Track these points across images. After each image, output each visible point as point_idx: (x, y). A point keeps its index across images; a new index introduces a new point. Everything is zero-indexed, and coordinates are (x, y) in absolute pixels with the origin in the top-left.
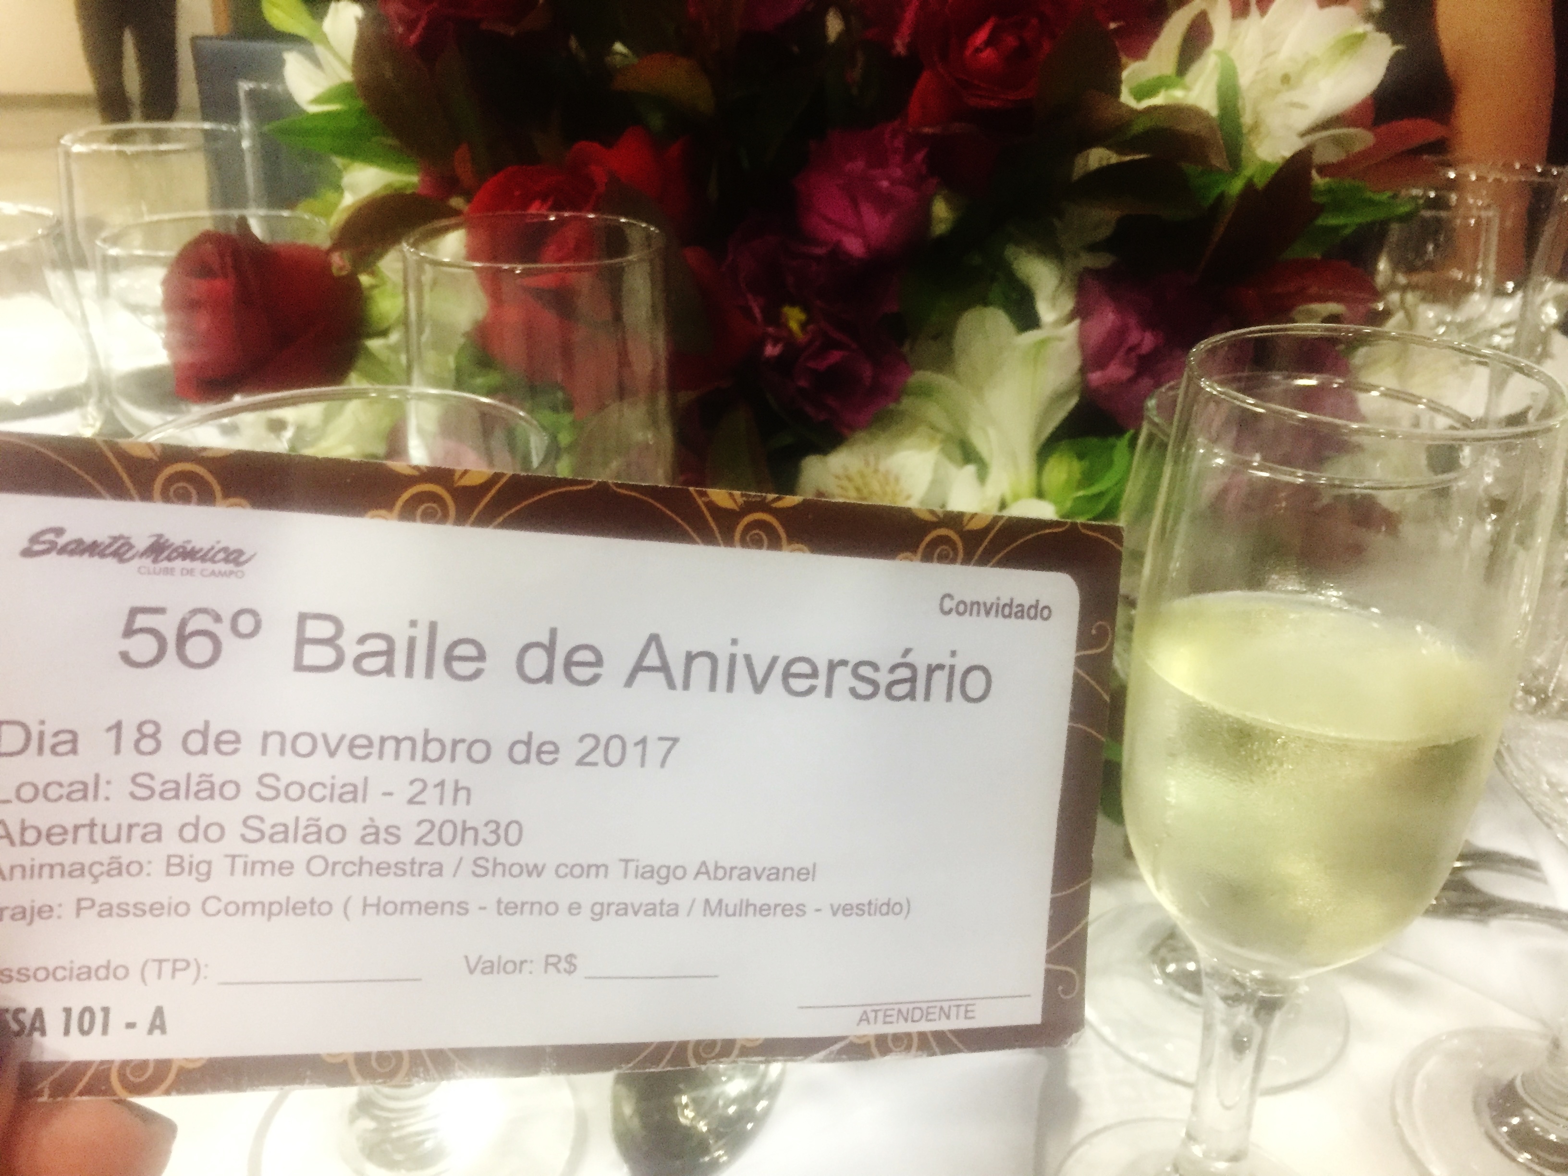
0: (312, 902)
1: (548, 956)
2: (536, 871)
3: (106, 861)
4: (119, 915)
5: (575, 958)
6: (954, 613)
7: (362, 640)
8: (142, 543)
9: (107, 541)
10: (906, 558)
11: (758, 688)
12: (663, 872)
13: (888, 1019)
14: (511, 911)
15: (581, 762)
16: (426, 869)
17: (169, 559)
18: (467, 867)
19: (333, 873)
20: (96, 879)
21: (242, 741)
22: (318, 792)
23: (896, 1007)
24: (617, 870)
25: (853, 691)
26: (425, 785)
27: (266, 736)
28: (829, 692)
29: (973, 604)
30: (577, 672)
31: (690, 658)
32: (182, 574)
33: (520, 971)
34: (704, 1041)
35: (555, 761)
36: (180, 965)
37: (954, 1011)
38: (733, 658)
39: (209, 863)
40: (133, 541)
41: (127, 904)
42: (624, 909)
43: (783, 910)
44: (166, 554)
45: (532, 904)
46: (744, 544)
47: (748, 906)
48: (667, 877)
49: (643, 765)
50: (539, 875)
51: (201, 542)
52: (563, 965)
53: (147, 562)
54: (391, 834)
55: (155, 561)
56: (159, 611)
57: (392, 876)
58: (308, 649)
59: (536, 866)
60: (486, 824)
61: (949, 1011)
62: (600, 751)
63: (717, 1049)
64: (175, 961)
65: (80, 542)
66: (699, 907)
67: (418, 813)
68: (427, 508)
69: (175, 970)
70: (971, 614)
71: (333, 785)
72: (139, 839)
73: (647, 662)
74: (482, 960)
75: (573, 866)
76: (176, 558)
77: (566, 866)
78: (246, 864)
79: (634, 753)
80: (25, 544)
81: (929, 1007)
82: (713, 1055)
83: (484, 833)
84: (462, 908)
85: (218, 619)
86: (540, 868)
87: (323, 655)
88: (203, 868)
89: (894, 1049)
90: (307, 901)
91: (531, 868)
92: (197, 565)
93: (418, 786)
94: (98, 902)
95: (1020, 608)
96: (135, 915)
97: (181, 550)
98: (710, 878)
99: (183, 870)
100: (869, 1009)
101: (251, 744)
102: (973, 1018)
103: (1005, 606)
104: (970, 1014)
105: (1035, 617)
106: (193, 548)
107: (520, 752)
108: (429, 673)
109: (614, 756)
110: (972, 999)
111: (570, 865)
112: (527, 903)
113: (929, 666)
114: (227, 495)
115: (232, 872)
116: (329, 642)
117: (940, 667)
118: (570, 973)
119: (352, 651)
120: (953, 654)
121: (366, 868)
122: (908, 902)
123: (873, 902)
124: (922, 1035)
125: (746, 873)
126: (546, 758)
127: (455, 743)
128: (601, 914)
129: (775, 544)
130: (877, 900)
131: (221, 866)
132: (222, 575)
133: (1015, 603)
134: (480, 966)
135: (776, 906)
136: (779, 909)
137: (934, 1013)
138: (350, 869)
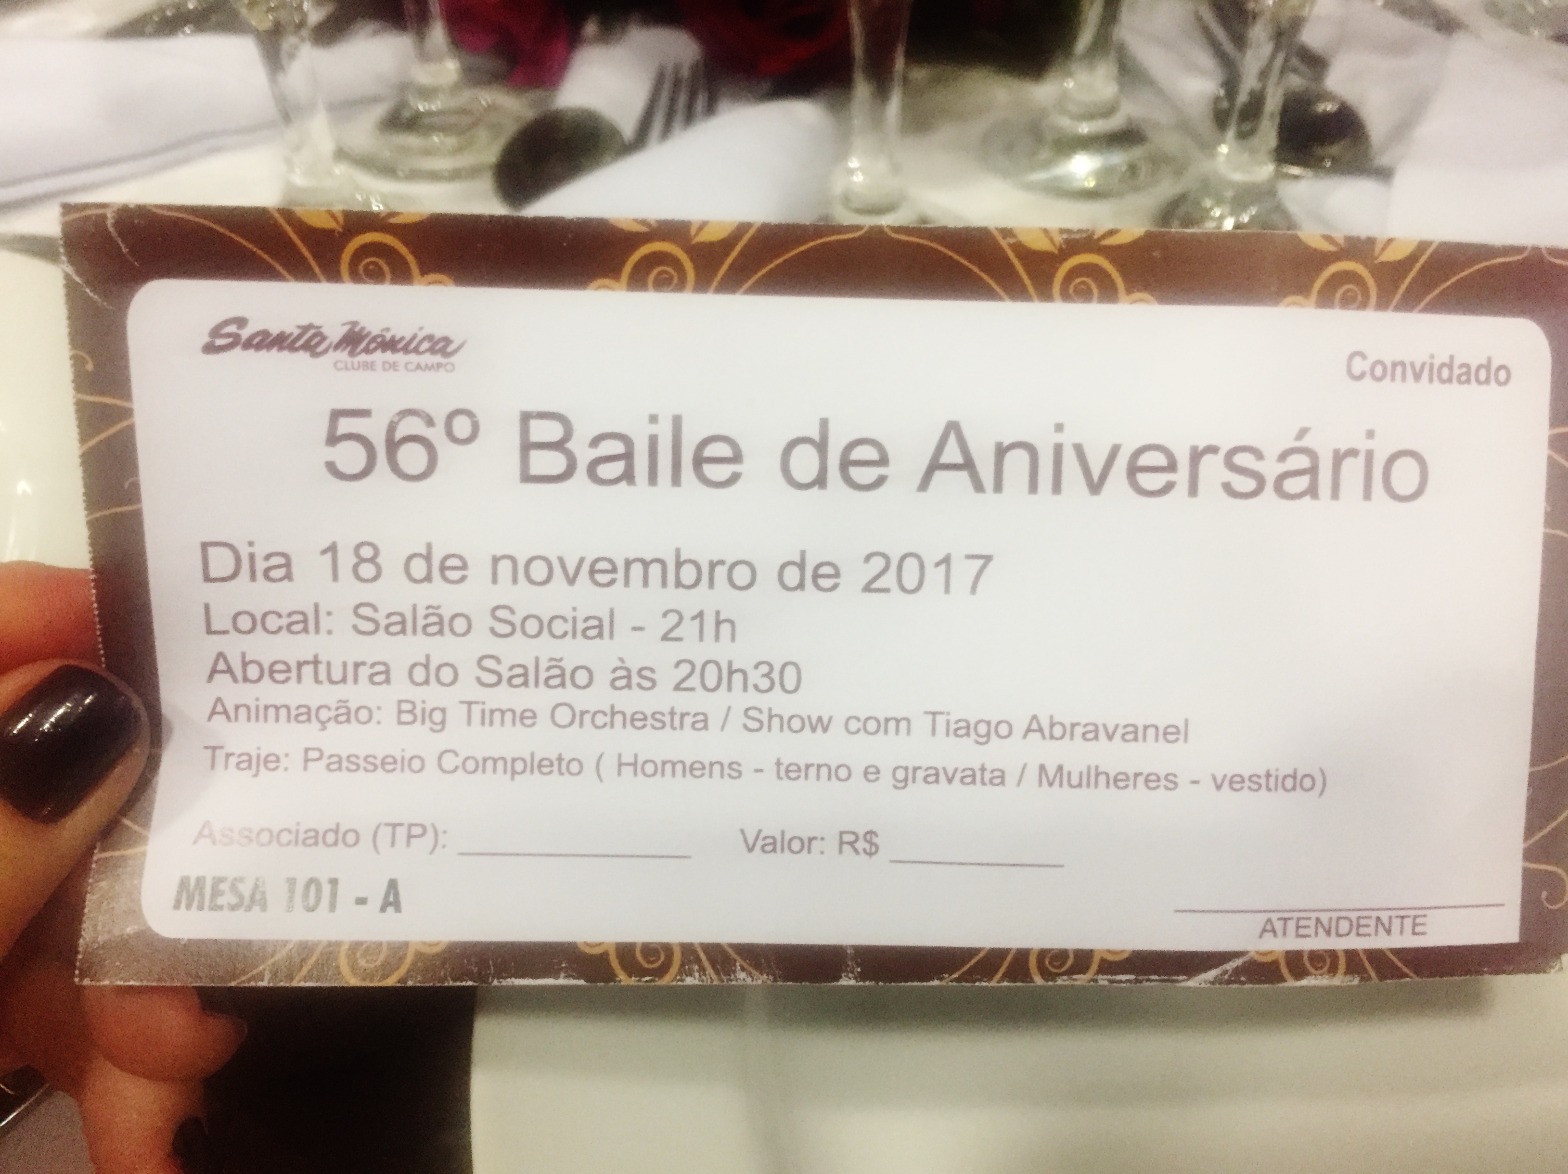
0: (560, 759)
1: (842, 833)
2: (821, 725)
3: (333, 706)
4: (348, 770)
5: (877, 835)
6: (1368, 379)
7: (596, 442)
8: (335, 333)
9: (297, 332)
10: (1294, 304)
11: (1095, 487)
12: (983, 728)
13: (1302, 931)
14: (793, 775)
15: (867, 588)
16: (688, 720)
17: (367, 351)
18: (737, 719)
19: (581, 724)
20: (323, 725)
21: (470, 564)
22: (559, 627)
23: (1314, 915)
24: (922, 724)
25: (1227, 488)
26: (681, 618)
27: (496, 560)
28: (1193, 490)
29: (1394, 365)
30: (856, 473)
31: (1001, 451)
32: (384, 370)
33: (809, 851)
34: (1050, 950)
35: (835, 587)
36: (416, 831)
37: (1396, 923)
38: (1058, 450)
39: (443, 711)
40: (323, 330)
41: (357, 757)
42: (934, 776)
43: (1147, 781)
44: (363, 345)
45: (819, 767)
46: (1066, 297)
47: (1097, 775)
48: (988, 735)
49: (947, 590)
50: (825, 730)
51: (402, 329)
52: (861, 845)
53: (342, 355)
54: (646, 678)
55: (352, 354)
56: (364, 413)
57: (648, 729)
58: (535, 455)
59: (820, 719)
60: (756, 667)
61: (1390, 922)
62: (891, 575)
63: (1070, 962)
64: (411, 825)
65: (265, 333)
66: (1033, 773)
67: (675, 651)
68: (660, 273)
69: (410, 837)
70: (1393, 379)
71: (574, 619)
72: (367, 681)
73: (945, 459)
74: (762, 836)
75: (867, 719)
76: (375, 349)
77: (858, 719)
78: (483, 711)
79: (935, 576)
80: (206, 339)
81: (1359, 918)
82: (1063, 969)
83: (755, 677)
84: (733, 770)
85: (430, 422)
86: (825, 721)
87: (554, 462)
88: (437, 716)
89: (1312, 970)
90: (554, 757)
91: (814, 721)
92: (400, 357)
93: (673, 619)
94: (327, 754)
95: (1464, 370)
96: (366, 770)
97: (379, 340)
98: (1044, 737)
99: (415, 716)
100: (1274, 917)
101: (479, 570)
102: (1423, 934)
103: (1443, 365)
104: (1418, 929)
105: (1487, 381)
106: (393, 337)
107: (792, 576)
108: (676, 480)
109: (910, 581)
110: (1420, 909)
111: (863, 719)
112: (812, 765)
113: (1336, 452)
114: (424, 272)
115: (469, 722)
116: (558, 446)
117: (1353, 453)
118: (870, 854)
119: (584, 455)
120: (1370, 434)
121: (618, 718)
122: (1323, 774)
123: (1273, 772)
124: (1351, 955)
125: (1092, 733)
126: (825, 583)
127: (713, 565)
128: (906, 780)
129: (1109, 293)
130: (1277, 770)
131: (456, 714)
132: (430, 370)
133: (1457, 362)
134: (760, 843)
135: (1137, 775)
136: (1141, 780)
137: (1367, 926)
138: (600, 720)
